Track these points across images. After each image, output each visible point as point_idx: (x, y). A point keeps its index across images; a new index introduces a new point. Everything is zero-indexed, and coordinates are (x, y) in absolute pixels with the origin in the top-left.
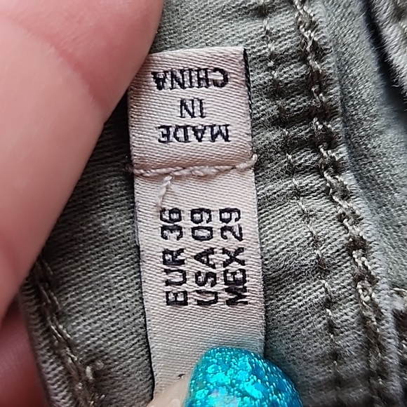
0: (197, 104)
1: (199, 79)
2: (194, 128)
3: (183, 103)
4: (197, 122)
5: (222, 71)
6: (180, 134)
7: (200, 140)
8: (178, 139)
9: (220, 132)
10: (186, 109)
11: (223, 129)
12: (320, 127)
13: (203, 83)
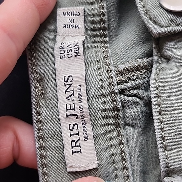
0: (73, 20)
1: (73, 14)
2: (72, 25)
3: (69, 19)
4: (72, 24)
5: (79, 13)
6: (68, 26)
7: (73, 28)
8: (68, 27)
9: (77, 26)
10: (70, 21)
11: (78, 26)
12: (102, 32)
13: (74, 15)
